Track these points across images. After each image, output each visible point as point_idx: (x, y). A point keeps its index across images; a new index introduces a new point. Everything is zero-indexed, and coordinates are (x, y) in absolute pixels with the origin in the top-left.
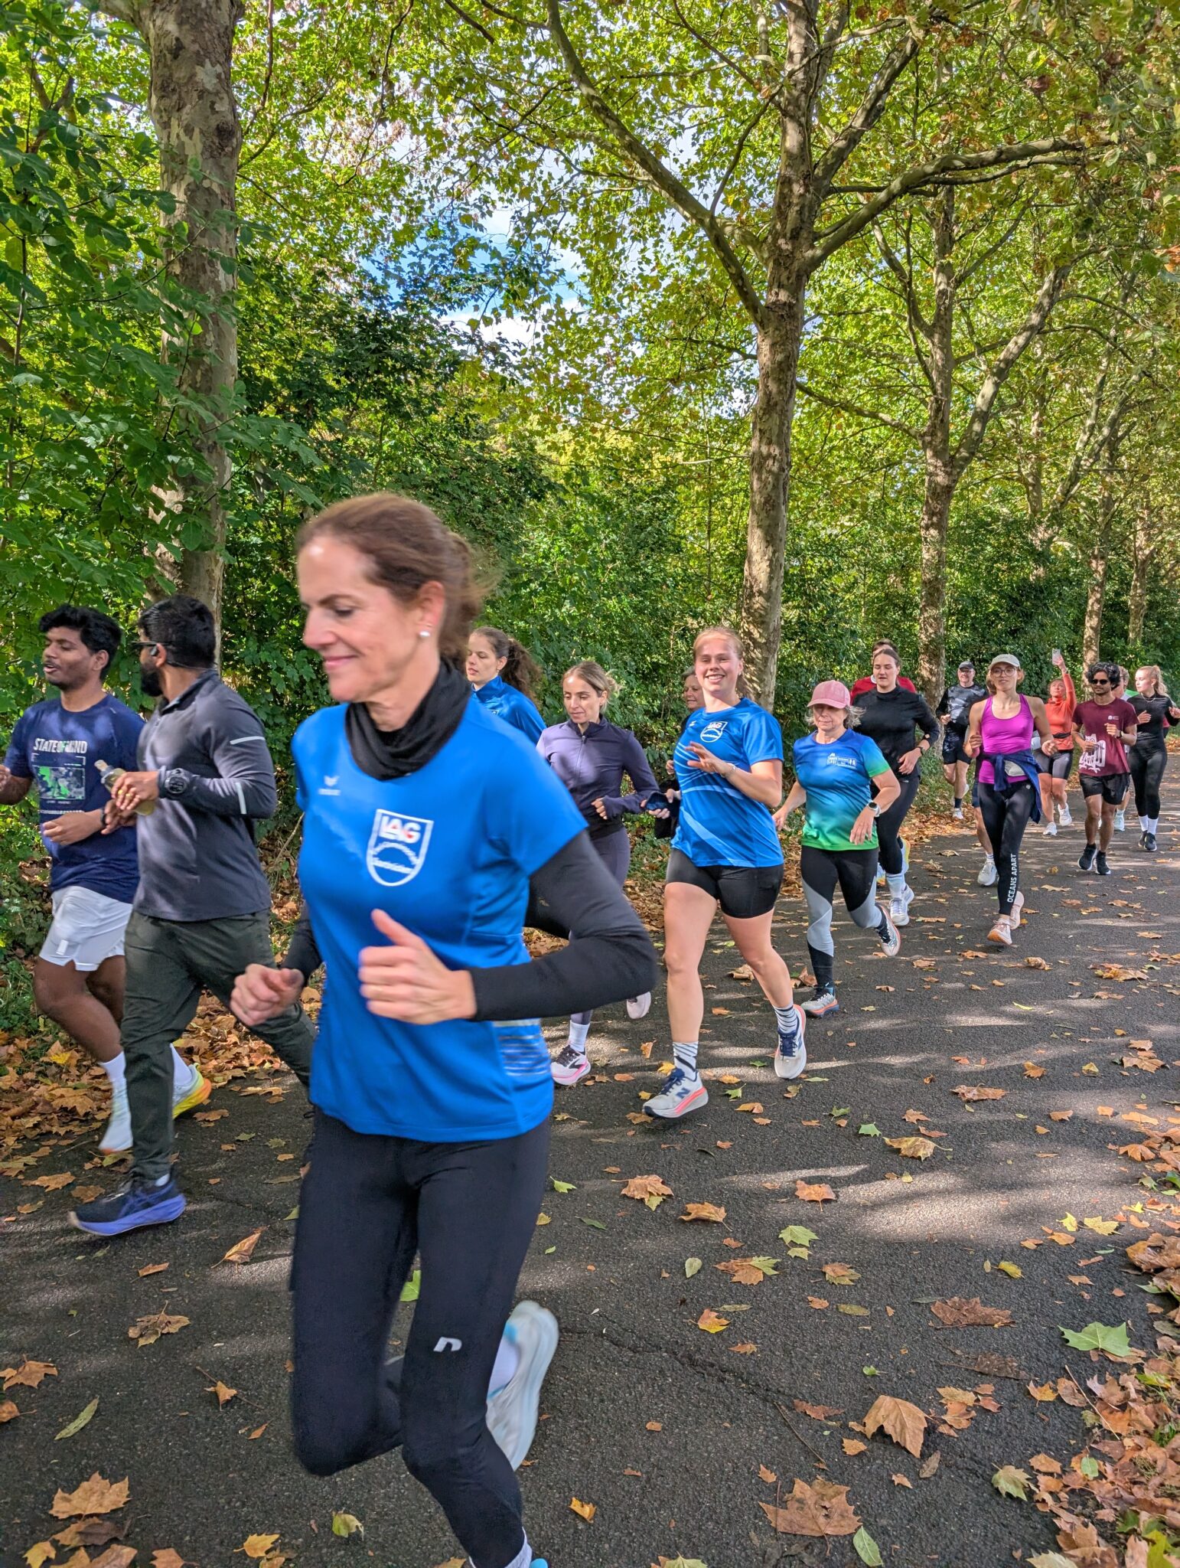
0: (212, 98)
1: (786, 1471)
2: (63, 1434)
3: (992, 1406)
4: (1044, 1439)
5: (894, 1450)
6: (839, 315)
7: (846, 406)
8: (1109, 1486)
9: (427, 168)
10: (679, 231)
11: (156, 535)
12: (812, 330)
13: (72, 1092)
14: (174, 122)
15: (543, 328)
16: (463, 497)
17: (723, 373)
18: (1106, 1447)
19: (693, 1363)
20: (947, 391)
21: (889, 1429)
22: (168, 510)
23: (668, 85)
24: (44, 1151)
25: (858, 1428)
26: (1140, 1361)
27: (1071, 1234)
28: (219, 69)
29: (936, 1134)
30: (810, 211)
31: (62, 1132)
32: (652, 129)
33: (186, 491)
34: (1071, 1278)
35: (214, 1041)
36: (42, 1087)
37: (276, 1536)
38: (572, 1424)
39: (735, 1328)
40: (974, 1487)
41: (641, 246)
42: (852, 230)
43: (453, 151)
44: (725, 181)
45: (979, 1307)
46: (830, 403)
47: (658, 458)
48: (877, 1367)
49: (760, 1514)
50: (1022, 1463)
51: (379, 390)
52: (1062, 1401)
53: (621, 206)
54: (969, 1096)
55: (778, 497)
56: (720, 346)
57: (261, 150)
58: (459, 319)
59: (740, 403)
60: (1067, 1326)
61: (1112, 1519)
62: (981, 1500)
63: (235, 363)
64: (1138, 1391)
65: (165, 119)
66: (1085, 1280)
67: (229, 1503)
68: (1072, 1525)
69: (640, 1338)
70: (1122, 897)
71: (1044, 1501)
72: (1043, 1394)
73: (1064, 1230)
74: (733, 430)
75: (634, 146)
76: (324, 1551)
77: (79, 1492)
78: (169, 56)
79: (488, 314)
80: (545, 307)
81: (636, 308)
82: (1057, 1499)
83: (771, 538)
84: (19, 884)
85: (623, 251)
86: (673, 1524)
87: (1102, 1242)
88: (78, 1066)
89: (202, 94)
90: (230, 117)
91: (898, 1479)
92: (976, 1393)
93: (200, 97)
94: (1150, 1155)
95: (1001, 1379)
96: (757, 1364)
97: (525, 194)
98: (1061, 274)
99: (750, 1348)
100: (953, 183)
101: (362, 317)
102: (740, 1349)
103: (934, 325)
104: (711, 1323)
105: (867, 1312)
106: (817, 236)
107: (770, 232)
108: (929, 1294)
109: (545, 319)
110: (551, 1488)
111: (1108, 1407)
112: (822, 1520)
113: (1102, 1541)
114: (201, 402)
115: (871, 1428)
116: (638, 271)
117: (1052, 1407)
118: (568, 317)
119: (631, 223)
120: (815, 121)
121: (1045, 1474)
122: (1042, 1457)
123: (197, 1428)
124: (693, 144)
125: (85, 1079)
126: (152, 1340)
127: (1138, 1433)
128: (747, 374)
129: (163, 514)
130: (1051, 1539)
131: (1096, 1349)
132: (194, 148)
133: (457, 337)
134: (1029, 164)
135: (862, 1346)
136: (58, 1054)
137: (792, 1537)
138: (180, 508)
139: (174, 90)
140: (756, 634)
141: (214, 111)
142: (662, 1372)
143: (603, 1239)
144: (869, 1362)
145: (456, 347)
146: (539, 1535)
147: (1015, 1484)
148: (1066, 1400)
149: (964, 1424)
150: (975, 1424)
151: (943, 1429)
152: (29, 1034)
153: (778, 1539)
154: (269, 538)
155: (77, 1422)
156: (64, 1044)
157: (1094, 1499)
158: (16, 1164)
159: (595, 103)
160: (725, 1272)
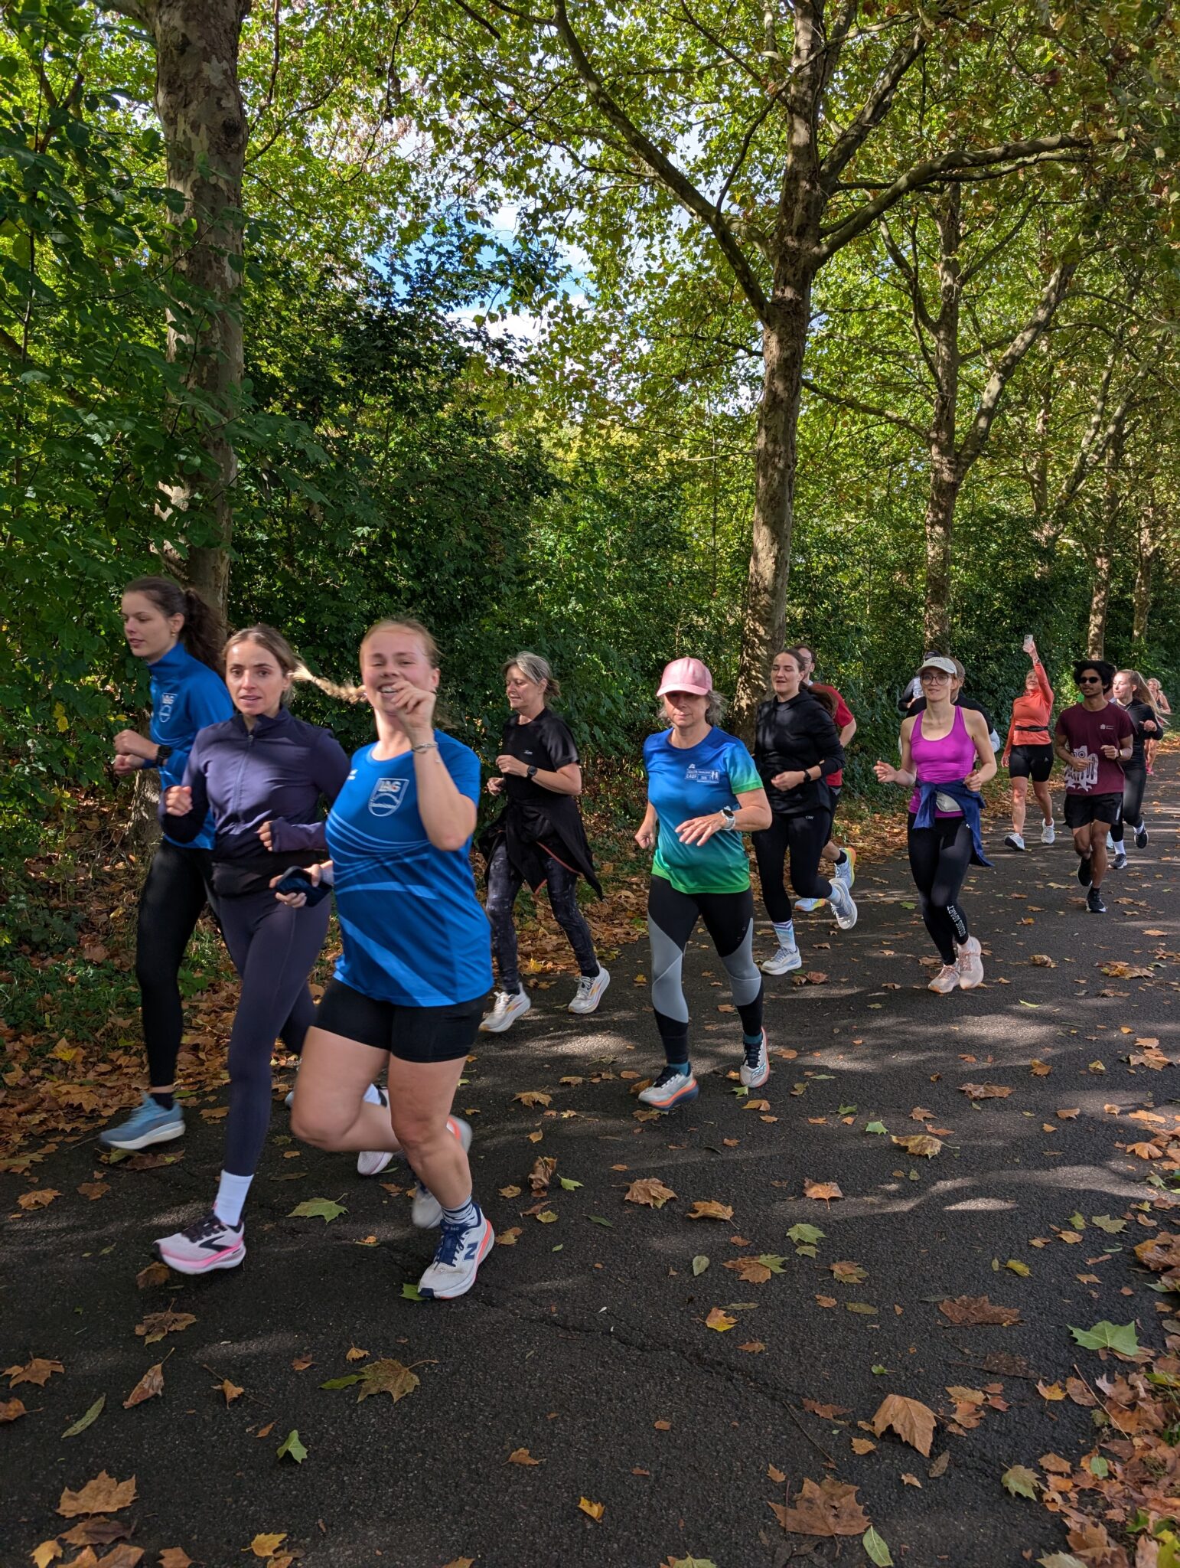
0: (218, 94)
1: (795, 1470)
2: (71, 1432)
3: (1000, 1405)
4: (1053, 1438)
5: (903, 1449)
6: (844, 312)
7: (852, 403)
8: (1119, 1486)
9: (434, 164)
10: (686, 226)
11: (162, 532)
12: (817, 327)
13: (78, 1089)
14: (181, 119)
15: (549, 325)
16: (470, 495)
17: (729, 370)
18: (1115, 1447)
19: (701, 1362)
20: (953, 389)
21: (898, 1429)
22: (174, 507)
23: (673, 80)
24: (51, 1148)
25: (867, 1428)
26: (1149, 1360)
27: (1079, 1232)
28: (225, 65)
29: (943, 1132)
30: (816, 208)
31: (68, 1128)
32: (659, 126)
33: (193, 489)
34: (1080, 1277)
35: (220, 1038)
36: (49, 1084)
37: (284, 1536)
38: (580, 1422)
39: (743, 1327)
40: (983, 1487)
41: (646, 242)
42: (857, 227)
43: (459, 148)
44: (731, 178)
45: (987, 1306)
46: (835, 400)
47: (664, 456)
48: (885, 1366)
49: (769, 1514)
50: (1032, 1463)
51: (384, 386)
52: (1072, 1401)
53: (628, 202)
54: (976, 1094)
55: (784, 494)
56: (726, 343)
57: (267, 148)
58: (464, 316)
59: (745, 400)
60: (1076, 1325)
61: (1121, 1519)
62: (991, 1500)
63: (241, 360)
64: (1147, 1391)
65: (172, 115)
66: (1094, 1278)
67: (236, 1502)
68: (1083, 1526)
69: (647, 1336)
70: (1128, 894)
71: (1053, 1500)
72: (1051, 1393)
73: (1072, 1228)
74: (737, 426)
75: (640, 144)
76: (332, 1550)
77: (86, 1491)
78: (175, 52)
79: (494, 311)
80: (552, 304)
81: (641, 305)
82: (1066, 1499)
83: (778, 535)
84: (26, 880)
85: (629, 248)
86: (682, 1524)
87: (1110, 1240)
88: (84, 1063)
89: (209, 89)
90: (236, 114)
91: (906, 1478)
92: (985, 1393)
93: (207, 94)
94: (1158, 1153)
95: (1011, 1379)
96: (766, 1364)
97: (531, 191)
98: (1067, 272)
99: (759, 1346)
100: (959, 179)
101: (368, 314)
102: (748, 1347)
103: (940, 322)
104: (719, 1321)
105: (874, 1311)
106: (823, 233)
107: (776, 228)
108: (937, 1293)
109: (551, 315)
110: (559, 1487)
111: (1117, 1406)
112: (831, 1520)
113: (1112, 1542)
114: (208, 400)
115: (880, 1427)
116: (645, 269)
117: (1061, 1407)
118: (574, 313)
119: (638, 219)
120: (822, 117)
121: (1055, 1473)
122: (1051, 1457)
123: (204, 1426)
124: (700, 141)
125: (91, 1075)
126: (159, 1338)
127: (1147, 1433)
128: (753, 371)
129: (170, 511)
130: (1061, 1539)
131: (1105, 1348)
132: (201, 144)
133: (463, 334)
134: (1036, 161)
135: (870, 1346)
136: (64, 1051)
137: (801, 1537)
138: (186, 505)
139: (180, 86)
140: (762, 632)
141: (220, 108)
142: (670, 1370)
143: (610, 1238)
144: (878, 1360)
145: (463, 343)
146: (548, 1534)
147: (1026, 1485)
148: (1075, 1399)
149: (973, 1423)
150: (985, 1423)
151: (952, 1428)
152: (35, 1031)
153: (787, 1539)
154: (275, 535)
155: (84, 1420)
156: (70, 1041)
157: (1104, 1498)
158: (24, 1161)
159: (601, 99)
160: (733, 1270)
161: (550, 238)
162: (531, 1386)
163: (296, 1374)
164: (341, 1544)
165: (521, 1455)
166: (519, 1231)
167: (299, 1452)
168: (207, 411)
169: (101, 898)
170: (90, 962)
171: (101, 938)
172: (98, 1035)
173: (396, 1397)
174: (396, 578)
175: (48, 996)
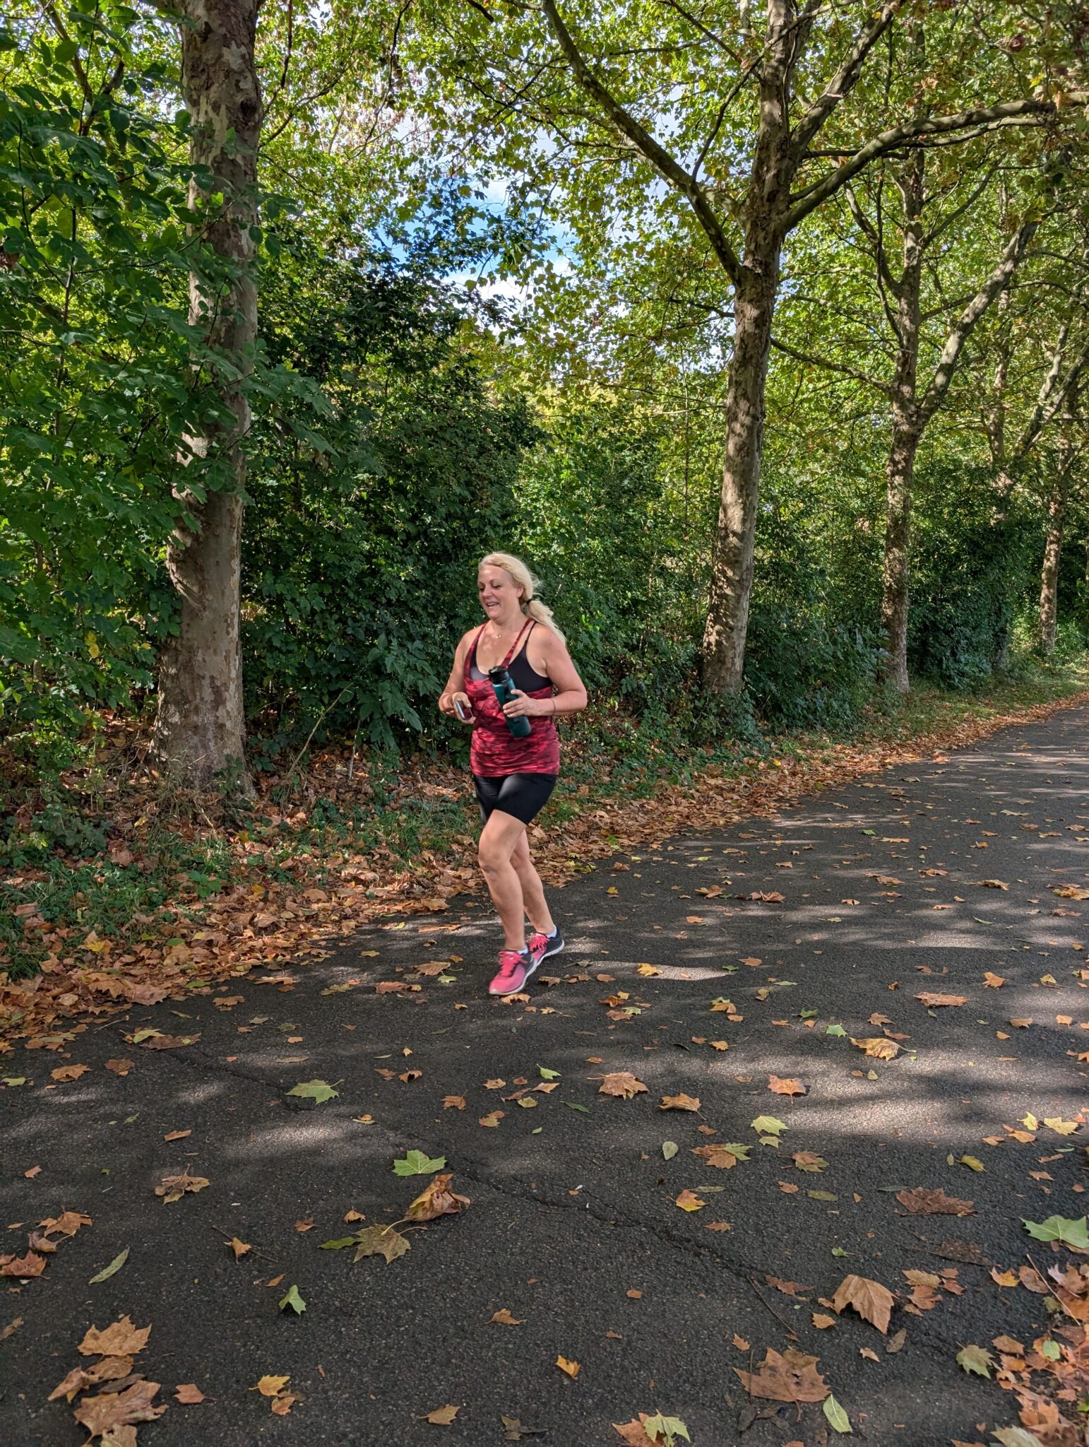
0: (238, 77)
1: (759, 1340)
2: (97, 1278)
3: (956, 1289)
4: (1006, 1322)
5: (862, 1326)
6: (811, 275)
7: (820, 362)
8: (1071, 1369)
10: (662, 199)
11: (184, 478)
12: (785, 290)
13: (106, 977)
14: (203, 100)
15: (535, 291)
16: (460, 444)
17: (702, 330)
18: (1067, 1332)
19: (671, 1238)
20: (914, 346)
21: (857, 1306)
22: (194, 455)
24: (82, 1028)
25: (827, 1304)
27: (1031, 1132)
28: (243, 50)
29: (900, 1036)
30: (785, 177)
31: (97, 1011)
33: (210, 437)
34: (1033, 1174)
35: (231, 935)
36: (80, 972)
37: (287, 1378)
38: (558, 1288)
39: (710, 1208)
40: (939, 1363)
41: (625, 213)
42: (825, 192)
44: (704, 152)
45: (943, 1197)
46: (804, 358)
47: (639, 410)
48: (844, 1248)
49: (735, 1379)
50: (986, 1344)
51: (384, 345)
52: (1024, 1288)
53: (609, 178)
54: (933, 1002)
55: (753, 444)
56: (699, 305)
57: (279, 131)
59: (716, 358)
60: (1028, 1218)
61: (1073, 1398)
62: (946, 1376)
63: (255, 320)
65: (195, 97)
66: (1046, 1175)
67: (244, 1346)
68: (1035, 1403)
69: (620, 1213)
70: (1079, 822)
71: (1007, 1379)
72: (1006, 1280)
73: (1024, 1128)
74: (709, 383)
75: (622, 119)
76: (330, 1393)
77: (108, 1332)
78: (198, 39)
79: (484, 276)
80: (539, 271)
81: (620, 271)
82: (1019, 1379)
83: (745, 486)
84: (61, 791)
85: (610, 220)
86: (652, 1384)
87: (1063, 1141)
88: (112, 954)
89: (229, 73)
90: (253, 95)
91: (865, 1352)
92: (940, 1277)
93: (227, 76)
95: (964, 1264)
96: (731, 1243)
97: (519, 166)
98: (1027, 232)
99: (724, 1226)
100: (923, 145)
101: (372, 279)
102: (714, 1226)
103: (903, 283)
104: (689, 1203)
105: (834, 1198)
106: (793, 199)
107: (748, 196)
108: (894, 1183)
109: (537, 281)
110: (538, 1345)
111: (1069, 1294)
112: (793, 1387)
113: (1063, 1419)
114: (227, 357)
115: (840, 1305)
116: (624, 240)
117: (1014, 1293)
118: (558, 280)
119: (618, 193)
120: (792, 92)
121: (1008, 1354)
122: (1005, 1338)
123: (216, 1279)
124: (677, 118)
125: (117, 965)
126: (176, 1198)
128: (724, 331)
129: (190, 458)
130: (1012, 1413)
131: (1057, 1240)
132: (221, 123)
133: (457, 296)
134: (999, 127)
135: (830, 1229)
136: (94, 943)
137: (765, 1401)
138: (205, 453)
139: (203, 70)
140: (730, 573)
141: (239, 89)
142: (641, 1244)
143: (586, 1123)
144: (837, 1243)
145: (458, 306)
146: (527, 1388)
147: (979, 1363)
148: (1028, 1286)
149: (929, 1305)
150: (939, 1306)
151: (909, 1308)
152: (68, 925)
153: (751, 1403)
154: (284, 481)
155: (109, 1269)
156: (99, 934)
157: (1056, 1379)
158: (57, 1039)
159: (585, 78)
160: (701, 1156)
161: (537, 211)
162: (512, 1254)
163: (299, 1235)
164: (339, 1388)
165: (503, 1315)
166: (501, 1114)
167: (299, 1305)
168: (226, 368)
169: (127, 809)
170: (117, 865)
171: (127, 844)
172: (123, 929)
173: (389, 1258)
174: (393, 521)
175: (79, 894)
